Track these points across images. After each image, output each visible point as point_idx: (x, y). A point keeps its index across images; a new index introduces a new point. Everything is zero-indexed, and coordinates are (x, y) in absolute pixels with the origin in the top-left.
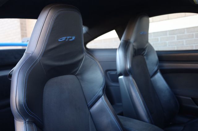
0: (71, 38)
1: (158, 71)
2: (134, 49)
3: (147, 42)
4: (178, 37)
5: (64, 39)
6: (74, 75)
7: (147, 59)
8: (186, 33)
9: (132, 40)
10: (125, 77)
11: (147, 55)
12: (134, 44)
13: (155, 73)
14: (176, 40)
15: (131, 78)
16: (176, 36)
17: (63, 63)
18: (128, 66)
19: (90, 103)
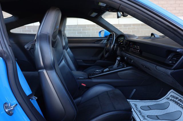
1: (69, 47)
15: (65, 51)
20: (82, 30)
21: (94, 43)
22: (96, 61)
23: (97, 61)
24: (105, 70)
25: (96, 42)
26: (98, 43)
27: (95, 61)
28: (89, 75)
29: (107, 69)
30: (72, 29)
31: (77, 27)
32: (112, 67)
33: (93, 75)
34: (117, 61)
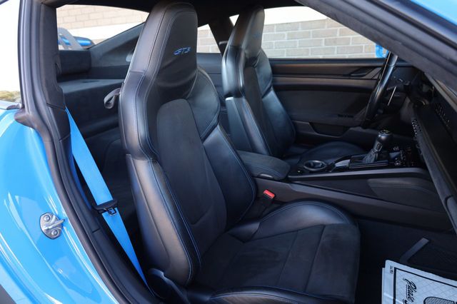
0: (186, 50)
1: (272, 88)
2: (246, 58)
3: (260, 48)
4: (288, 34)
5: (179, 51)
6: (185, 98)
7: (259, 72)
8: (300, 30)
9: (244, 46)
10: (236, 99)
11: (259, 66)
12: (246, 52)
13: (268, 91)
14: (285, 40)
15: (244, 100)
16: (286, 33)
17: (176, 84)
18: (241, 83)
19: (203, 135)
20: (338, 34)
21: (349, 76)
22: (349, 127)
23: (351, 129)
24: (339, 164)
25: (352, 73)
26: (359, 77)
27: (346, 128)
28: (294, 170)
29: (345, 163)
30: (311, 30)
31: (326, 26)
32: (362, 158)
33: (301, 174)
34: (377, 143)
